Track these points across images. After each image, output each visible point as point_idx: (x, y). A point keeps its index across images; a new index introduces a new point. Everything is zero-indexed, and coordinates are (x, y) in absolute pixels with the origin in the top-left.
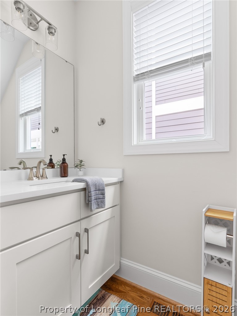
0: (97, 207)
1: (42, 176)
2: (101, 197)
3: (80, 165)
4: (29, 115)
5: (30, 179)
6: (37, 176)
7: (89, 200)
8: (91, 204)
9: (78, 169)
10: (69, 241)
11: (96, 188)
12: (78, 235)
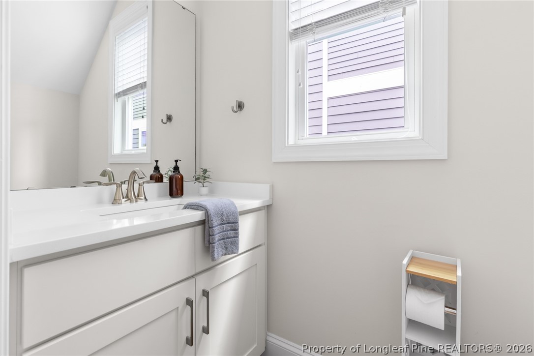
0: (224, 252)
1: (138, 196)
2: (232, 235)
3: (203, 177)
4: (130, 93)
5: (115, 201)
6: (129, 197)
7: (209, 241)
8: (213, 247)
9: (201, 185)
10: (174, 314)
11: (222, 220)
12: (189, 302)
